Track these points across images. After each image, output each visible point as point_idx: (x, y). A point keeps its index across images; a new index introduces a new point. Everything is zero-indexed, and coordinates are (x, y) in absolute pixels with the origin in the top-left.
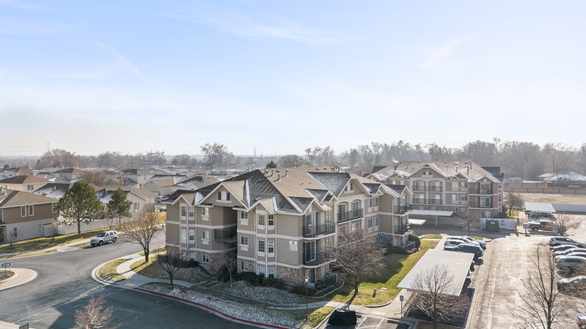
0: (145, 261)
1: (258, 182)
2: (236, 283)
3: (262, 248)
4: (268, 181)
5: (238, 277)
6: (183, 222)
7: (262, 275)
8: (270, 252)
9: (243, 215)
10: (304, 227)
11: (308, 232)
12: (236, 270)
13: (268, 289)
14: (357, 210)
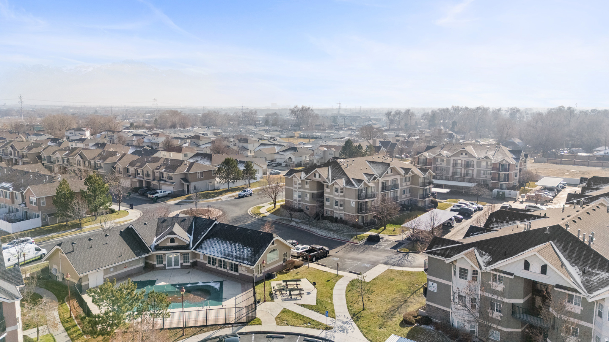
0: (274, 207)
1: (336, 168)
2: (323, 221)
3: (337, 205)
4: (341, 168)
5: (325, 218)
6: (295, 188)
7: (337, 218)
8: (341, 206)
9: (327, 186)
10: (359, 195)
11: (361, 197)
12: (323, 214)
13: (340, 225)
14: (395, 185)
